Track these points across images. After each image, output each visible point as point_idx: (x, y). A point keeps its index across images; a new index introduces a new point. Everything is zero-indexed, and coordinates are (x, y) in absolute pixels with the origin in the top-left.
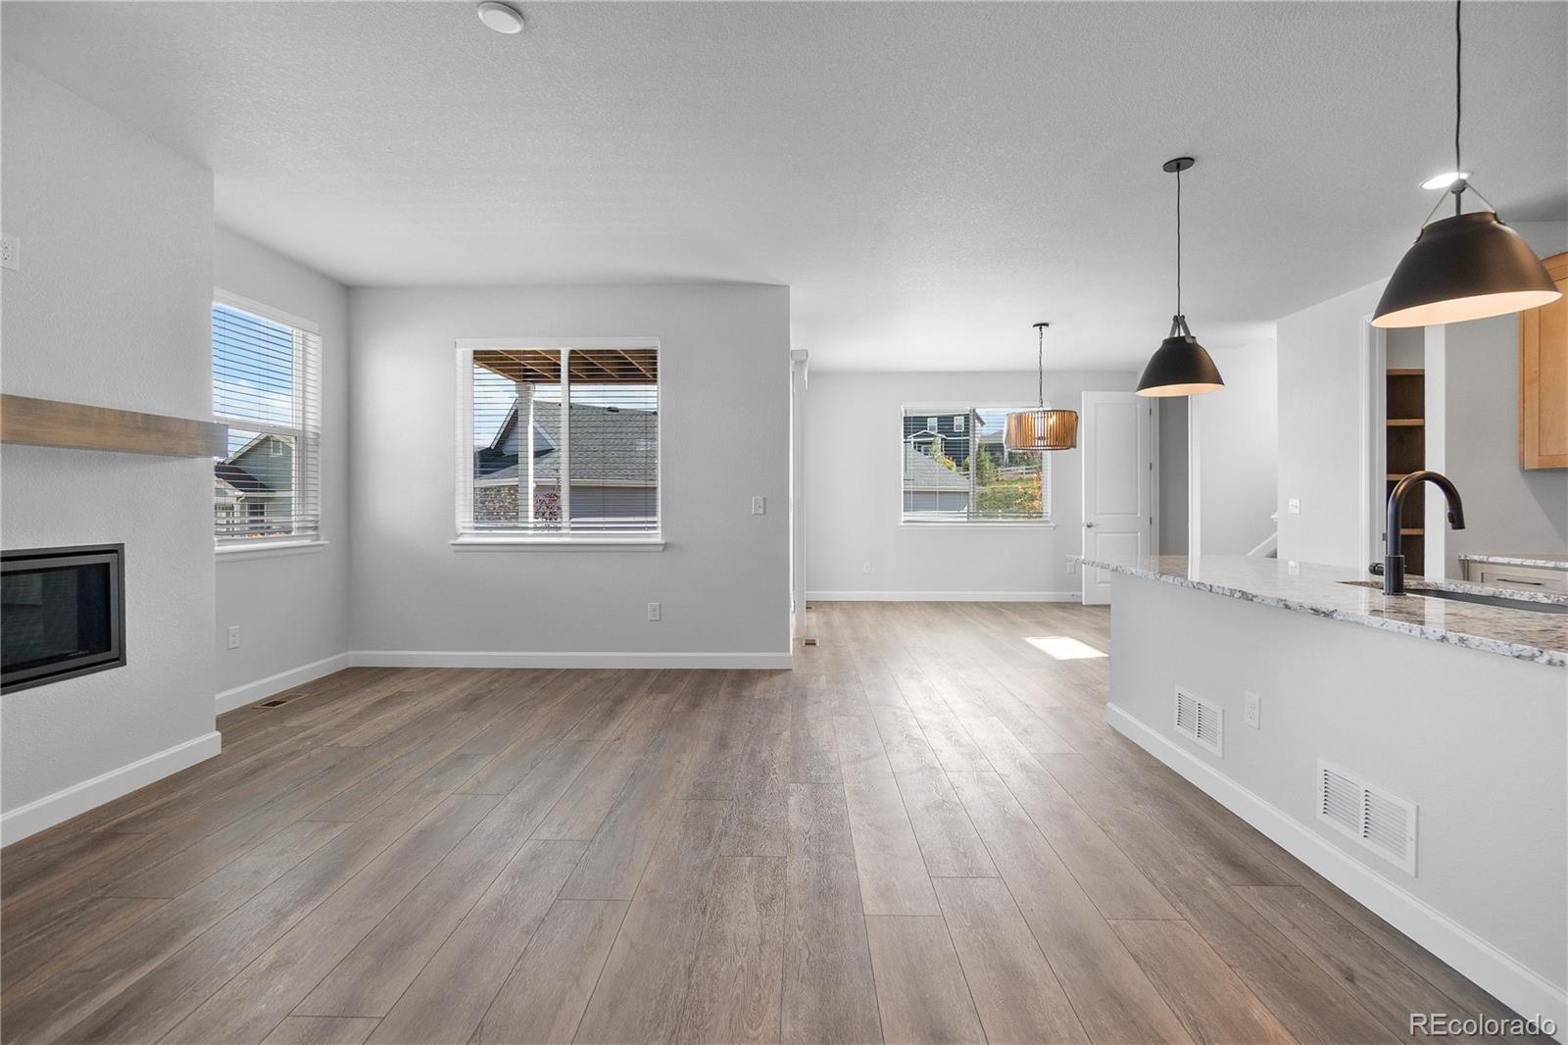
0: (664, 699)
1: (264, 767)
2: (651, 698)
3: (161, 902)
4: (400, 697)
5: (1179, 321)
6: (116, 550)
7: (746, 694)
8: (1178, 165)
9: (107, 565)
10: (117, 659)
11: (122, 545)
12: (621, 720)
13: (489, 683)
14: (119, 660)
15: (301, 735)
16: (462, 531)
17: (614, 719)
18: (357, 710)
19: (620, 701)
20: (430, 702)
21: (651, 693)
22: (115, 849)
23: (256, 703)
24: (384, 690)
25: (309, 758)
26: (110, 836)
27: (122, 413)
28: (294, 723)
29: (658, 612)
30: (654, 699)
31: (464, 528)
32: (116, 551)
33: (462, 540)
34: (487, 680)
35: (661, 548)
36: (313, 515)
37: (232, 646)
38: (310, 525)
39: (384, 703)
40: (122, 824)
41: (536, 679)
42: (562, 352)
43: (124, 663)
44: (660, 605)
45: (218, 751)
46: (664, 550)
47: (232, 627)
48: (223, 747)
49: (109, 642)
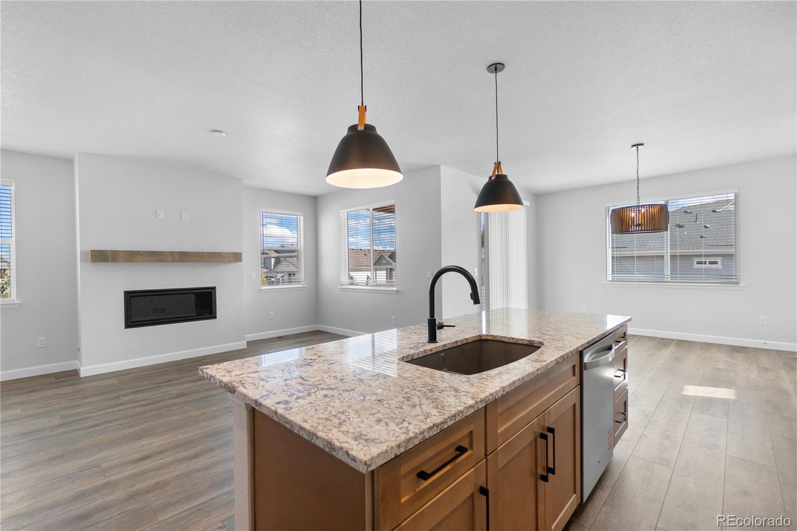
5: (498, 165)
6: (214, 288)
8: (496, 67)
9: (211, 292)
11: (215, 287)
14: (215, 317)
16: (343, 283)
23: (277, 337)
29: (395, 321)
33: (342, 287)
35: (396, 292)
36: (303, 277)
37: (270, 318)
38: (302, 280)
43: (216, 318)
44: (396, 318)
45: (246, 347)
46: (397, 293)
47: (270, 312)
48: (247, 346)
49: (212, 312)
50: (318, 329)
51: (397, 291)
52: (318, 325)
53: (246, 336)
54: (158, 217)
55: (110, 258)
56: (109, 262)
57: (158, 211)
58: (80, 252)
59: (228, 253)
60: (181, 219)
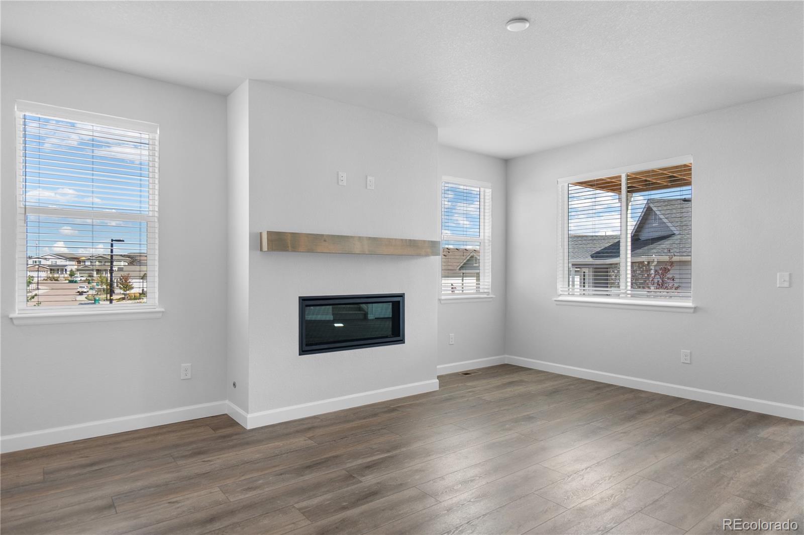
0: (678, 418)
1: (451, 399)
2: (667, 416)
3: (398, 436)
4: (521, 382)
7: (751, 431)
9: (399, 302)
10: (402, 340)
11: (404, 294)
12: (635, 423)
13: (569, 385)
14: (402, 341)
15: (469, 390)
16: (561, 293)
17: (630, 421)
18: (498, 384)
19: (644, 412)
20: (533, 388)
21: (671, 413)
22: (394, 414)
23: (460, 372)
24: (516, 377)
25: (468, 400)
26: (394, 410)
27: (402, 240)
28: (469, 384)
29: (689, 358)
30: (669, 417)
31: (561, 291)
32: (402, 296)
33: (560, 298)
34: (568, 383)
35: (692, 310)
36: (487, 282)
37: (451, 343)
38: (486, 287)
39: (511, 384)
40: (399, 407)
41: (598, 388)
42: (622, 177)
43: (404, 342)
44: (691, 353)
45: (437, 389)
46: (694, 312)
47: (451, 334)
48: (440, 387)
49: (399, 333)
50: (506, 363)
51: (696, 309)
52: (506, 356)
53: (438, 367)
54: (340, 183)
55: (289, 246)
56: (287, 251)
57: (340, 173)
58: (250, 233)
59: (424, 241)
60: (366, 188)
